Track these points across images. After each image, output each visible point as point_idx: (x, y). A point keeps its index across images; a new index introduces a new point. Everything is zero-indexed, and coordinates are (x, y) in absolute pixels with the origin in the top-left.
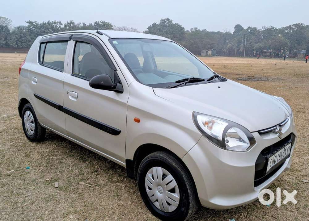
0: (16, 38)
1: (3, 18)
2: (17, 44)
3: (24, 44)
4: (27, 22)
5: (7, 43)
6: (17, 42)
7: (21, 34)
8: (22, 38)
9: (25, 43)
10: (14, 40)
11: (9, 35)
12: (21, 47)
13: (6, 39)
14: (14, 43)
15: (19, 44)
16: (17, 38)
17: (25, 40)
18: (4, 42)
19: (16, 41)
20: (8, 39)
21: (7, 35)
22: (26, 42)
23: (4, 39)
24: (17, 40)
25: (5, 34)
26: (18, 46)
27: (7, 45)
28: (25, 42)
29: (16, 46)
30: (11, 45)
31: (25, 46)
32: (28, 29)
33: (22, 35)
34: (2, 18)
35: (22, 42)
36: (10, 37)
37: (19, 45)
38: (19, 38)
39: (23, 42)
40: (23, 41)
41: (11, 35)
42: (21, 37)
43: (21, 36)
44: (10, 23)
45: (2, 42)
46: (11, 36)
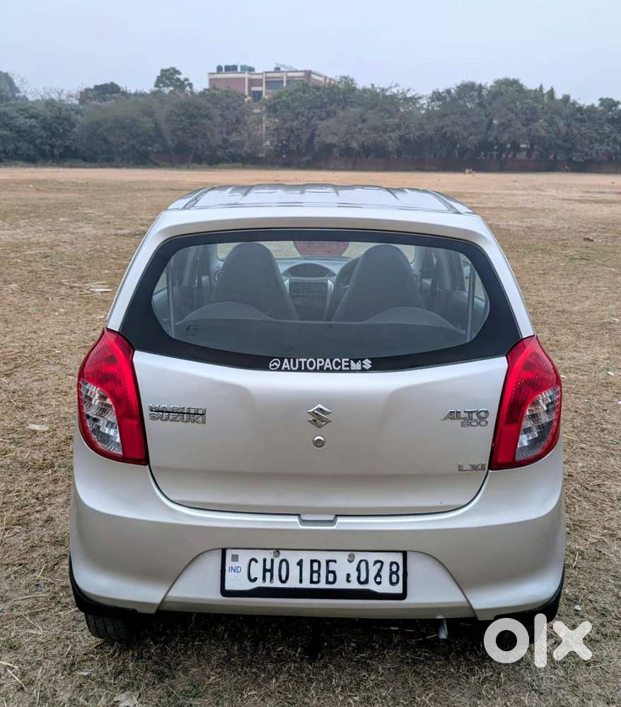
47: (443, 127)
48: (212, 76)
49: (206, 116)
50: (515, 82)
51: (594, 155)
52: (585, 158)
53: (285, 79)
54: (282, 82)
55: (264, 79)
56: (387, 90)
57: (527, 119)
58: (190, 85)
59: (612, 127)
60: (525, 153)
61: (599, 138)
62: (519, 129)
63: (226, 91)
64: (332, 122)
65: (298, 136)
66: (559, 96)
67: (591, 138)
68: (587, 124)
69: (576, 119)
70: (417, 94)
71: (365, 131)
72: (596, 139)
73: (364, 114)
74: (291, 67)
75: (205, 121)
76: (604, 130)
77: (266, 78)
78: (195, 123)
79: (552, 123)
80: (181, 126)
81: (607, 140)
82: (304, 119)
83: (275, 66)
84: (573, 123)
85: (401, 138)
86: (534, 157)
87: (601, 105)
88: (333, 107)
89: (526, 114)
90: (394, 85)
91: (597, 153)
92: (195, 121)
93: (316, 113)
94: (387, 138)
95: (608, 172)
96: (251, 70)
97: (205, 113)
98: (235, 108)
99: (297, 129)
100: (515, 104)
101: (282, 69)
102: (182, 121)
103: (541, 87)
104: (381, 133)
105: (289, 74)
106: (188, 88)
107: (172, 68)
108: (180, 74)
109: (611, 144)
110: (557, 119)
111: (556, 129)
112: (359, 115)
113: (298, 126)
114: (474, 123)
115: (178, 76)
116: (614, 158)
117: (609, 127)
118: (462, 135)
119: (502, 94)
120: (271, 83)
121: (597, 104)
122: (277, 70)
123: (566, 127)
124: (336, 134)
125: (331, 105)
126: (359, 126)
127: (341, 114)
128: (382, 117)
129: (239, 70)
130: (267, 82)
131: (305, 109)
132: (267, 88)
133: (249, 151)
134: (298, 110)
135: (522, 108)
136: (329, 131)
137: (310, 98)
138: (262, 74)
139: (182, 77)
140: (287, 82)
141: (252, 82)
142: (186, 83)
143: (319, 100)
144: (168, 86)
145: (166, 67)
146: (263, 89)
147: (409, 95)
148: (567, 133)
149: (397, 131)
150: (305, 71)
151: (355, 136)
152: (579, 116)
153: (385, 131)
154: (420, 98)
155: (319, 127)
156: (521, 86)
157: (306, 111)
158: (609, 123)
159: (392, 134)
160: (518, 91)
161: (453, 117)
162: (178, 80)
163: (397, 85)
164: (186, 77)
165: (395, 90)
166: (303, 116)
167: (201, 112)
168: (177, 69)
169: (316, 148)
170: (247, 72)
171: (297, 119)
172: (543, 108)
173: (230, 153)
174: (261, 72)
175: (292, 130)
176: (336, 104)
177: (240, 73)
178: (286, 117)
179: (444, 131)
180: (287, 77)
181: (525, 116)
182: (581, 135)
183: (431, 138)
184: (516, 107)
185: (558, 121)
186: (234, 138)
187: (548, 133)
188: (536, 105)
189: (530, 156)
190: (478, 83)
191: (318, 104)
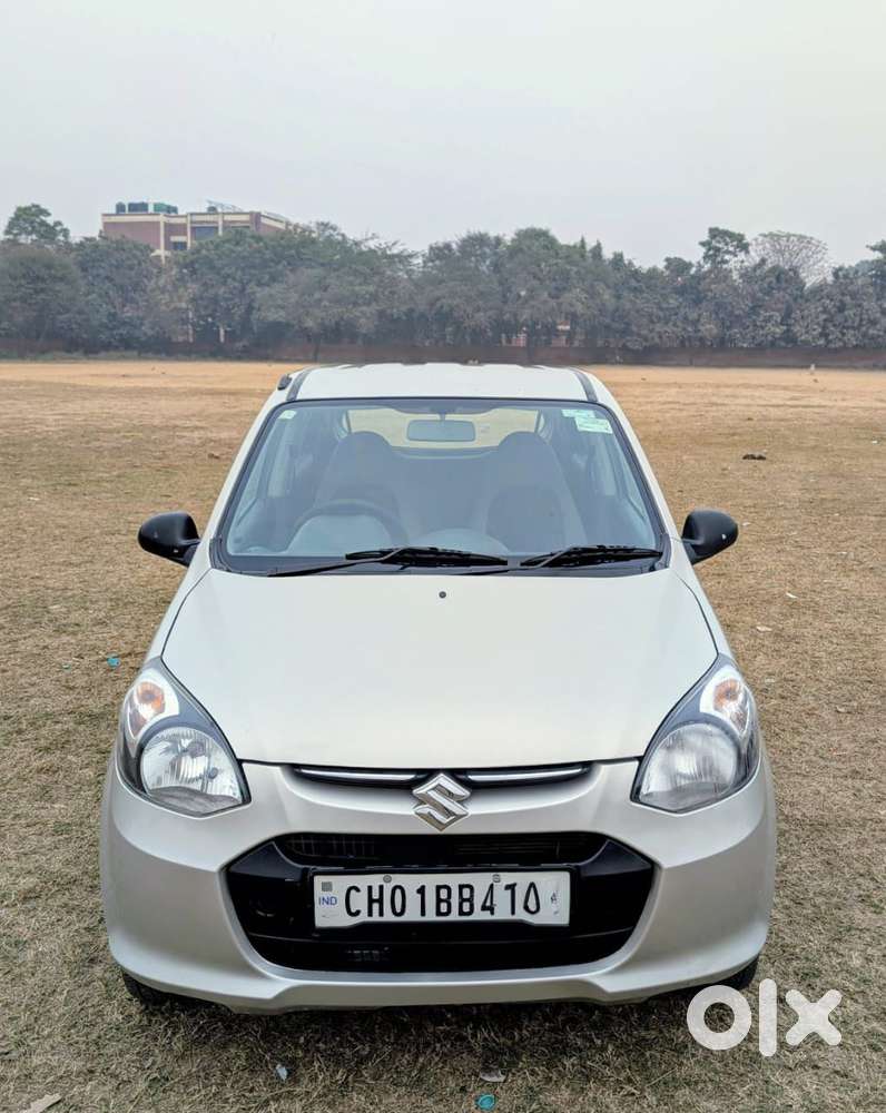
0: (825, 311)
1: (795, 239)
2: (824, 335)
3: (852, 332)
4: (874, 249)
5: (788, 330)
6: (824, 328)
7: (843, 294)
8: (846, 313)
9: (853, 328)
10: (817, 318)
11: (800, 300)
12: (841, 344)
13: (787, 315)
14: (814, 330)
15: (833, 333)
16: (829, 313)
17: (858, 319)
18: (778, 330)
19: (822, 323)
20: (793, 315)
21: (791, 301)
22: (860, 325)
23: (779, 320)
24: (825, 320)
25: (787, 297)
26: (829, 342)
27: (789, 337)
28: (856, 324)
29: (822, 342)
30: (803, 338)
31: (855, 343)
32: (871, 277)
33: (847, 299)
34: (792, 238)
35: (844, 328)
36: (802, 311)
37: (831, 337)
38: (833, 311)
39: (848, 328)
40: (849, 323)
41: (807, 301)
42: (842, 308)
43: (841, 301)
44: (819, 256)
45: (772, 329)
46: (808, 304)
47: (438, 299)
48: (108, 220)
49: (62, 279)
50: (543, 234)
51: (657, 340)
52: (644, 344)
53: (220, 223)
54: (217, 228)
55: (189, 226)
56: (361, 242)
57: (557, 288)
58: (66, 232)
59: (681, 300)
60: (564, 338)
61: (661, 314)
62: (545, 302)
63: (117, 242)
64: (277, 288)
65: (228, 309)
66: (608, 254)
67: (651, 315)
68: (645, 295)
69: (629, 288)
70: (405, 250)
71: (326, 303)
72: (659, 318)
73: (325, 278)
74: (234, 207)
75: (59, 286)
76: (668, 303)
77: (192, 222)
78: (42, 290)
79: (593, 294)
80: (18, 294)
81: (673, 318)
82: (236, 284)
83: (208, 205)
84: (625, 294)
85: (381, 314)
86: (576, 344)
87: (667, 268)
88: (280, 267)
89: (555, 280)
90: (370, 235)
91: (660, 337)
92: (43, 286)
93: (255, 275)
94: (358, 314)
95: (679, 365)
96: (171, 210)
97: (59, 274)
98: (131, 268)
99: (226, 300)
100: (539, 266)
101: (219, 210)
102: (21, 286)
103: (583, 241)
104: (350, 306)
105: (228, 218)
106: (61, 238)
107: (34, 206)
108: (49, 214)
109: (679, 323)
110: (600, 287)
111: (598, 301)
112: (317, 279)
113: (226, 296)
114: (481, 294)
115: (43, 218)
116: (687, 344)
117: (676, 299)
118: (465, 311)
119: (521, 250)
120: (197, 230)
121: (661, 265)
122: (212, 210)
123: (613, 300)
124: (283, 308)
125: (278, 263)
126: (317, 295)
127: (292, 278)
128: (351, 284)
129: (151, 209)
130: (193, 229)
131: (237, 269)
132: (194, 236)
133: (150, 333)
134: (227, 270)
135: (549, 272)
136: (274, 303)
137: (246, 254)
138: (186, 216)
139: (50, 220)
140: (224, 228)
141: (172, 229)
142: (58, 228)
143: (257, 255)
144: (30, 233)
145: (26, 203)
146: (188, 239)
147: (395, 251)
148: (617, 310)
149: (374, 304)
150: (251, 214)
151: (310, 310)
152: (633, 283)
153: (355, 304)
154: (411, 256)
155: (258, 295)
156: (553, 241)
157: (239, 273)
158: (676, 293)
159: (364, 308)
160: (546, 247)
161: (451, 284)
162: (43, 223)
163: (374, 236)
164: (57, 219)
165: (372, 244)
166: (234, 279)
167: (53, 272)
168: (43, 207)
169: (255, 328)
170: (162, 214)
171: (224, 283)
172: (578, 273)
173: (121, 335)
174: (184, 213)
175: (215, 300)
176: (285, 263)
177: (151, 214)
178: (208, 282)
179: (438, 305)
180: (224, 222)
181: (554, 284)
182: (638, 311)
183: (422, 315)
184: (542, 271)
185: (601, 291)
186: (128, 313)
187: (588, 308)
188: (568, 267)
189: (572, 343)
190: (492, 234)
191: (257, 261)
